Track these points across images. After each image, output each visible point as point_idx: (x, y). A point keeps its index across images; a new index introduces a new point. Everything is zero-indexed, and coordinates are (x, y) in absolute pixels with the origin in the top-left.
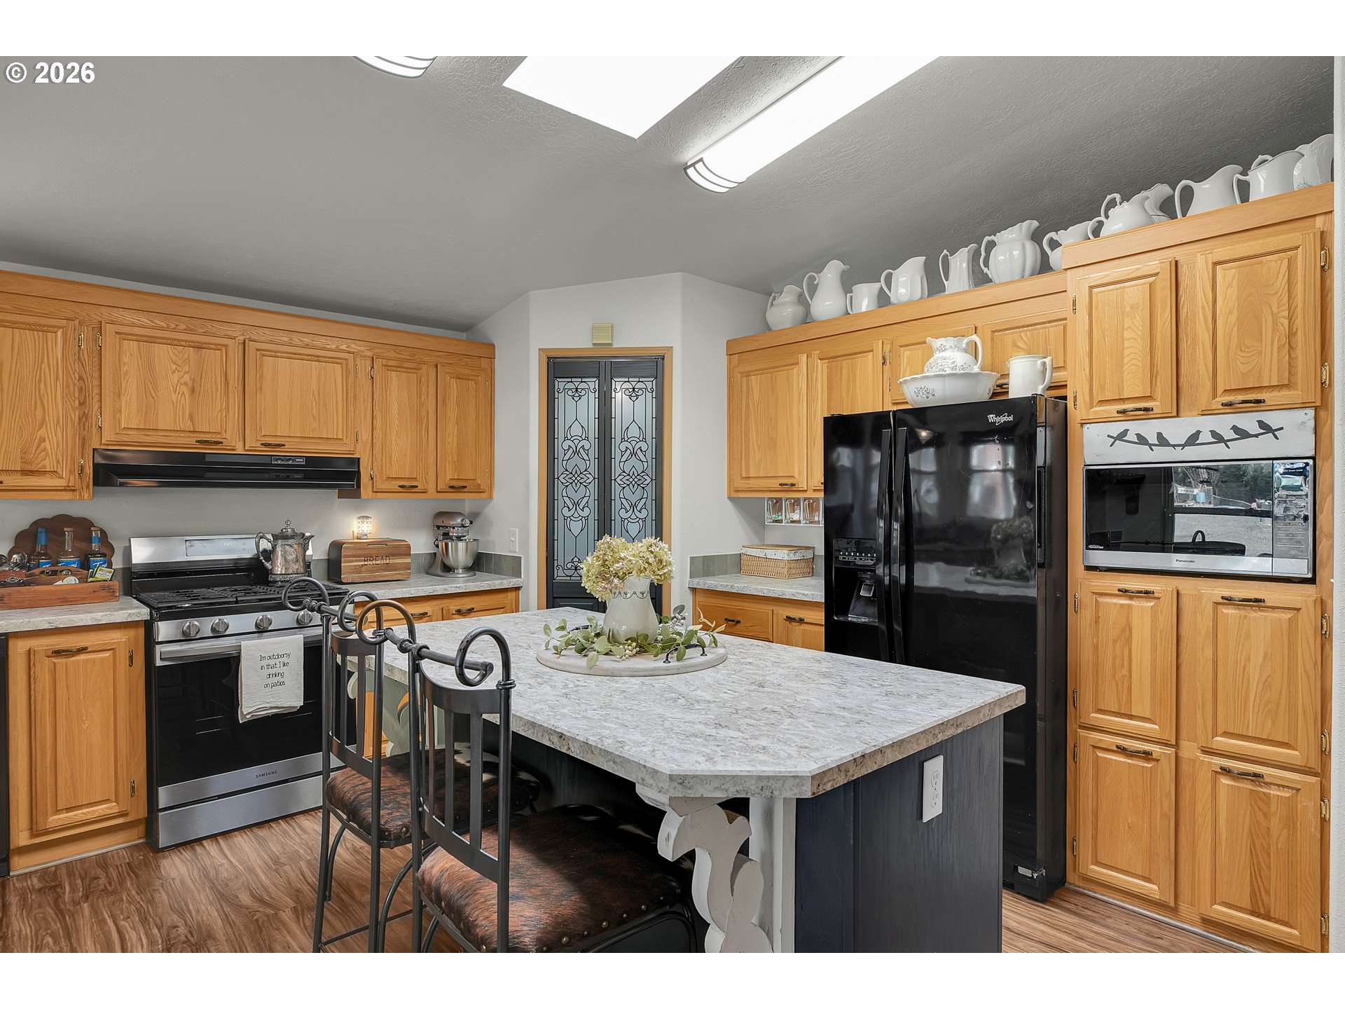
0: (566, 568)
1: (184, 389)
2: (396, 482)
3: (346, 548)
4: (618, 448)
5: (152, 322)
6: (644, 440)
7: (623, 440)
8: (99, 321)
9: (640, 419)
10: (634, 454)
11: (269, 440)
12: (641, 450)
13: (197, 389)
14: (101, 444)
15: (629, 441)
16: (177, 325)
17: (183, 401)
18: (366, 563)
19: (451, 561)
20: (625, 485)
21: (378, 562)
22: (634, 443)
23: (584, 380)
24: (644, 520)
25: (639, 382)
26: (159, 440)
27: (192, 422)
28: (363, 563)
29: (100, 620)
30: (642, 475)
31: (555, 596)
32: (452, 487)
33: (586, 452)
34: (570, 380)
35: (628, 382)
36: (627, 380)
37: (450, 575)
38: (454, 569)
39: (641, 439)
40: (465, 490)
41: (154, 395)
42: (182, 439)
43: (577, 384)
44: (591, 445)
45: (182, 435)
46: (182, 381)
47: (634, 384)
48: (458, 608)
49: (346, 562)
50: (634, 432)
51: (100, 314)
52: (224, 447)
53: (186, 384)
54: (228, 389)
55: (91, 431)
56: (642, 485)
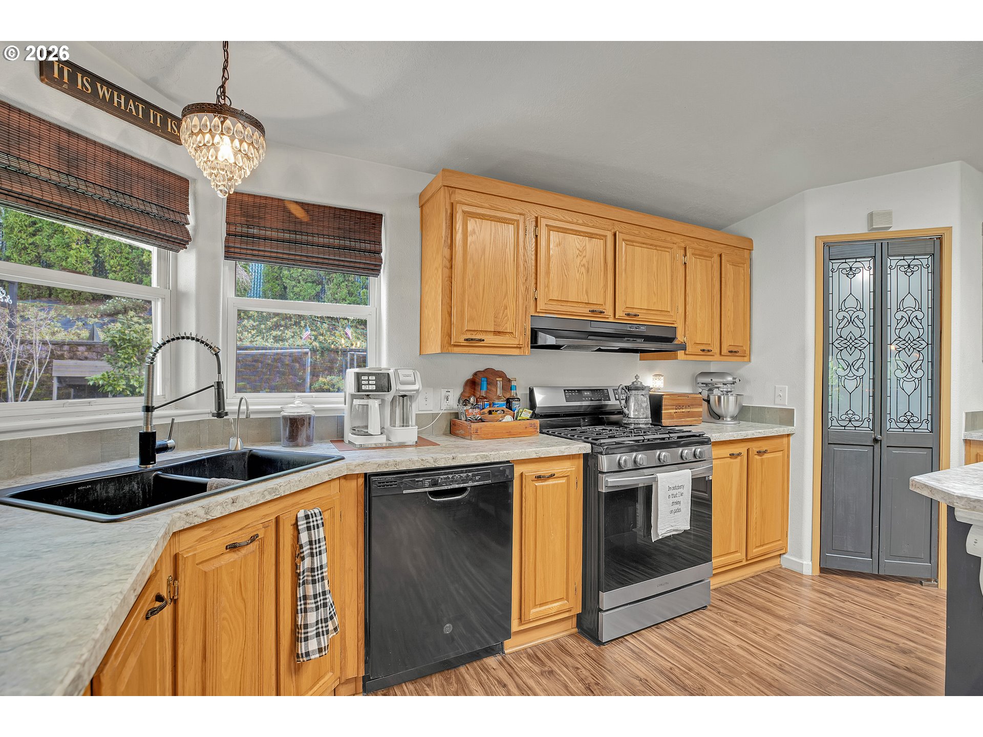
0: (840, 419)
1: (583, 270)
2: (699, 347)
3: (666, 398)
4: (893, 317)
5: (564, 217)
6: (920, 309)
7: (898, 310)
8: (535, 217)
9: (916, 292)
10: (909, 321)
11: (629, 311)
12: (917, 319)
13: (590, 270)
14: (536, 311)
15: (905, 310)
16: (577, 220)
17: (582, 279)
18: (676, 411)
19: (721, 411)
20: (901, 349)
21: (683, 410)
22: (910, 312)
23: (858, 260)
24: (920, 379)
25: (914, 259)
26: (569, 309)
27: (587, 295)
28: (675, 411)
29: (564, 452)
30: (918, 340)
31: (830, 442)
32: (731, 352)
33: (861, 321)
34: (844, 261)
35: (904, 259)
36: (902, 258)
37: (720, 421)
38: (723, 417)
39: (917, 309)
40: (737, 354)
41: (566, 274)
42: (581, 309)
43: (851, 264)
44: (867, 316)
45: (581, 306)
46: (582, 263)
47: (909, 261)
48: (758, 450)
49: (665, 410)
50: (909, 302)
51: (535, 211)
52: (604, 316)
53: (584, 265)
54: (607, 270)
55: (530, 302)
56: (918, 349)
